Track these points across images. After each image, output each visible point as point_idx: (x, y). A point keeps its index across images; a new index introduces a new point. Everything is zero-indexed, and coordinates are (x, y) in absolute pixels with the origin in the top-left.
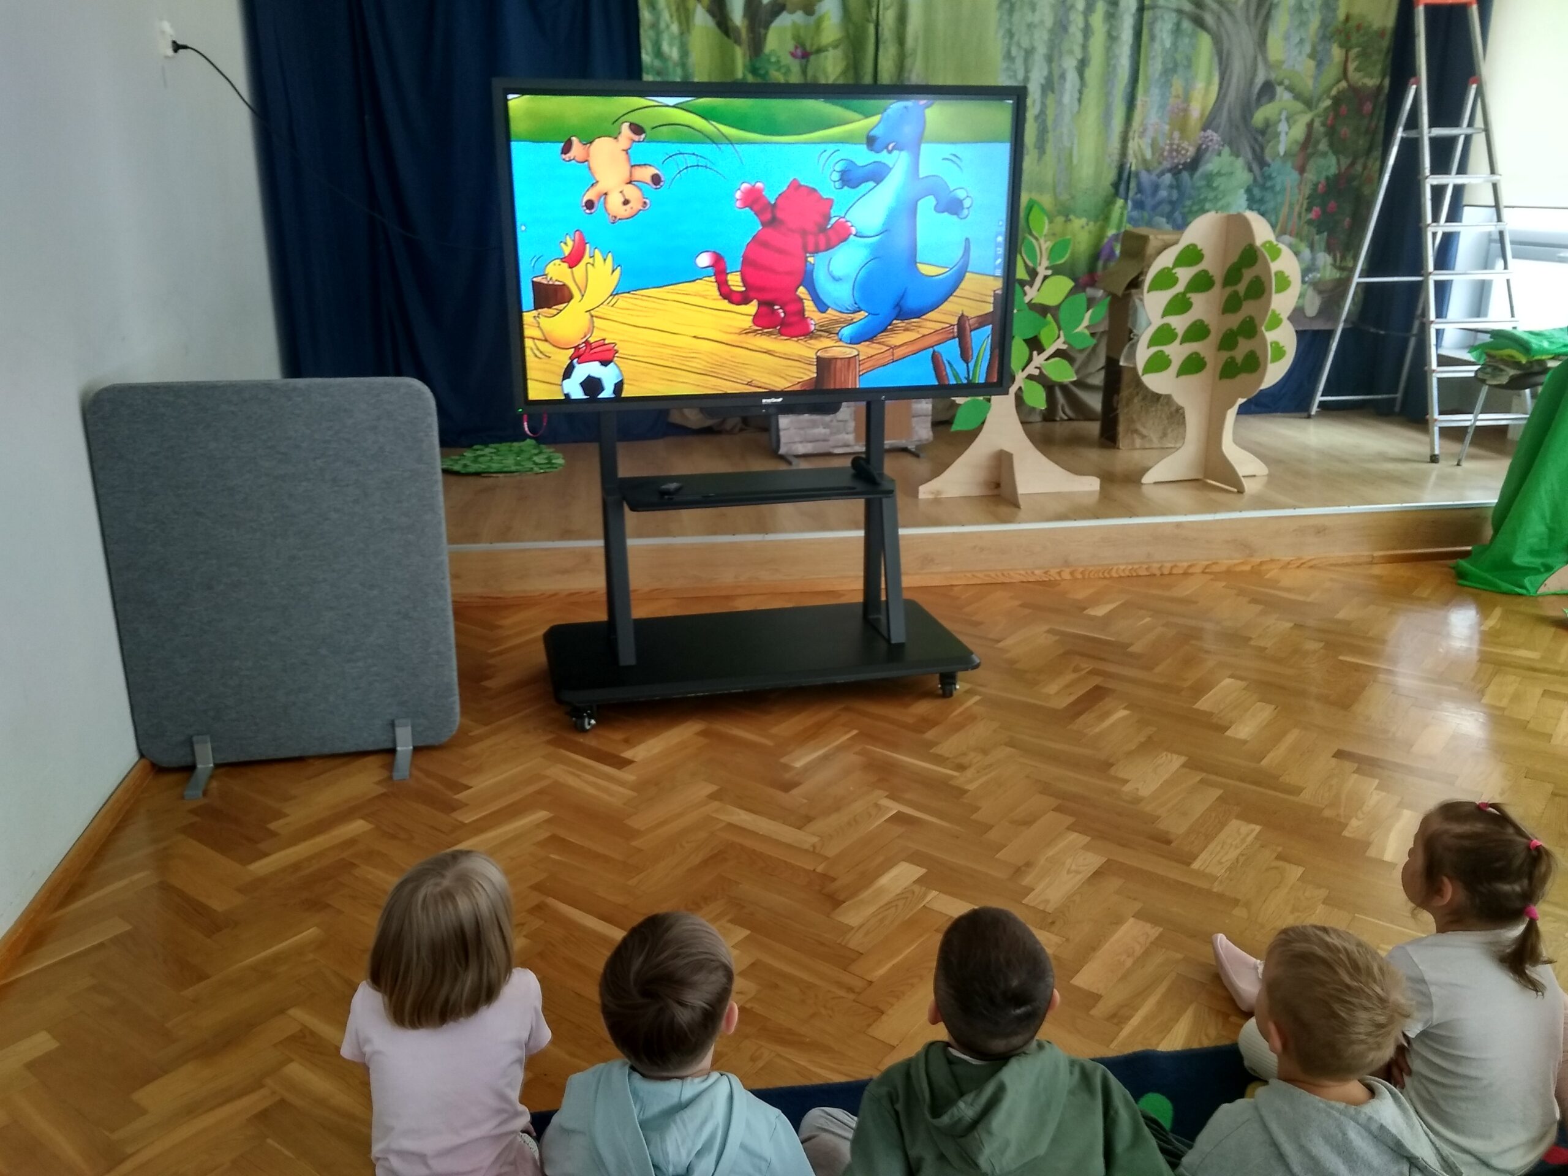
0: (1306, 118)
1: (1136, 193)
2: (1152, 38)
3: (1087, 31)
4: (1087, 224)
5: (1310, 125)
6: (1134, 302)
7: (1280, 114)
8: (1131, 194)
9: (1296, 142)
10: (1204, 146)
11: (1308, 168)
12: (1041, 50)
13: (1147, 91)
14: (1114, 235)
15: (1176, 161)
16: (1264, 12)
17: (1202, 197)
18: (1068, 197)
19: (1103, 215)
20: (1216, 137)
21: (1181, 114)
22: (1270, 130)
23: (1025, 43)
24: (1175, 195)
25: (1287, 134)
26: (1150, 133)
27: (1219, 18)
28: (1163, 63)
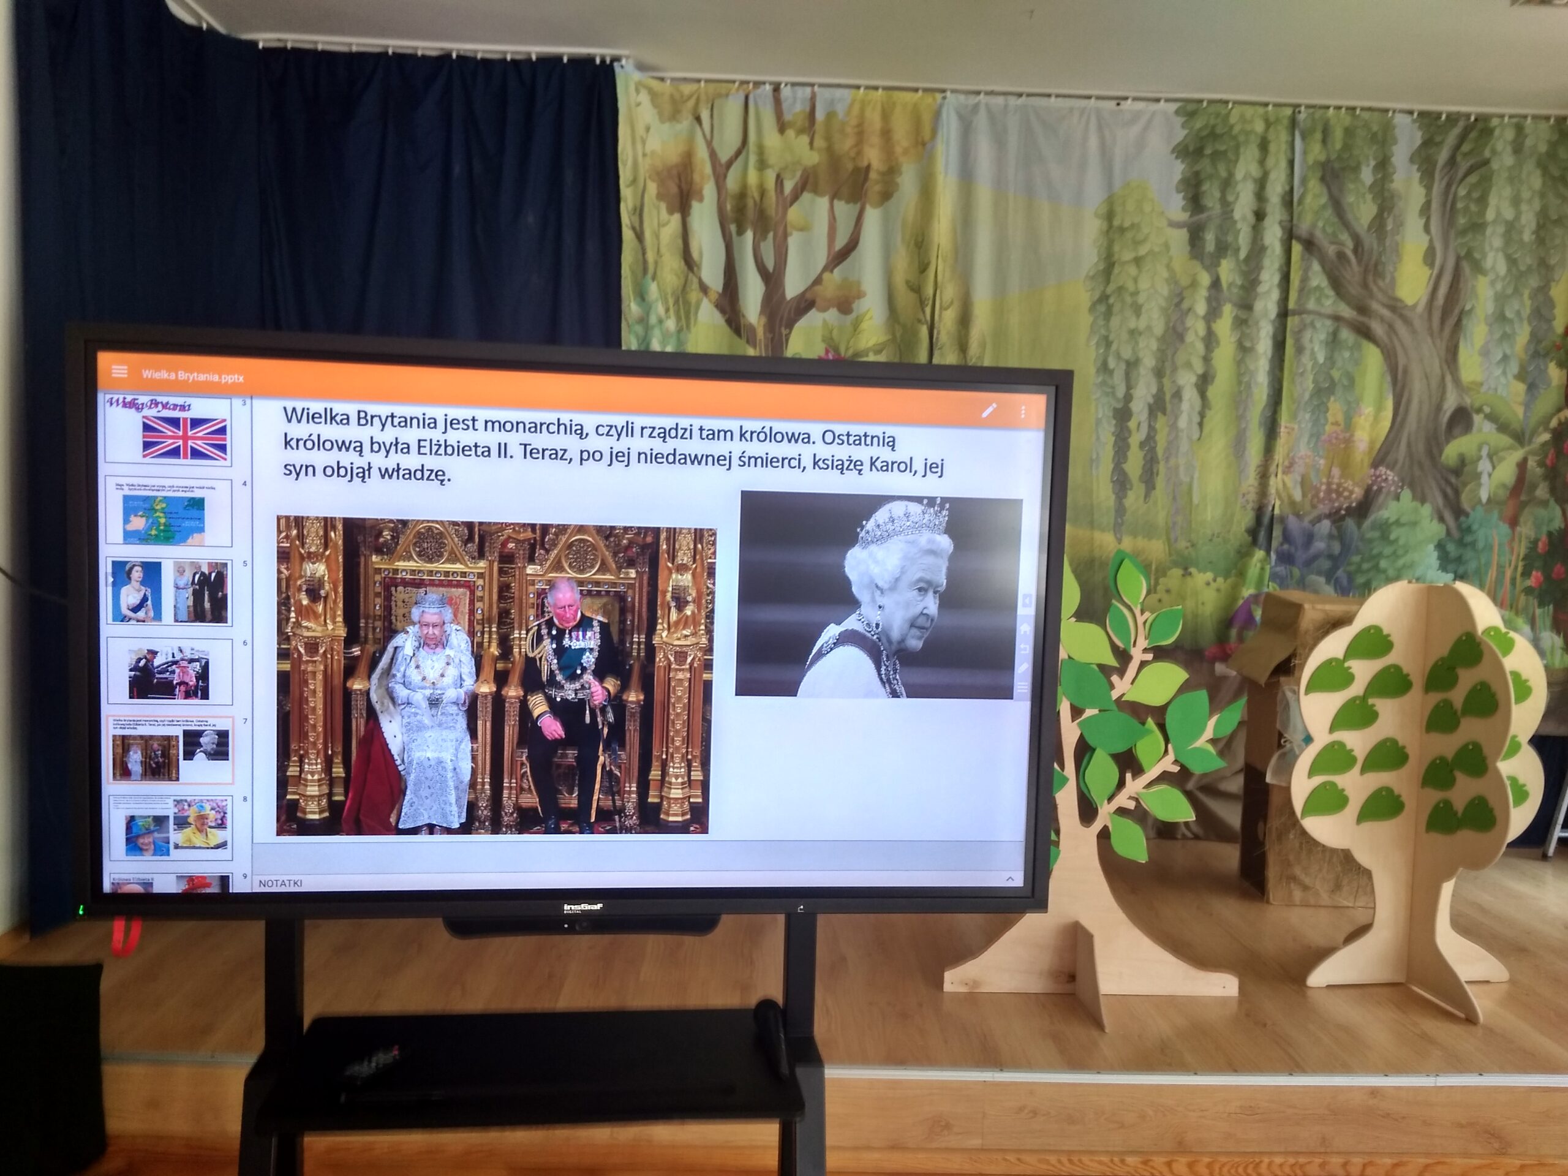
0: (1518, 455)
1: (1282, 544)
2: (1300, 350)
3: (1210, 340)
4: (1215, 580)
5: (1522, 465)
6: (1284, 694)
7: (1480, 449)
8: (1275, 544)
9: (1504, 486)
10: (1375, 488)
11: (1522, 519)
12: (1148, 362)
13: (1294, 416)
14: (1251, 595)
15: (1336, 505)
16: (1452, 321)
17: (1375, 552)
18: (1189, 544)
19: (1236, 568)
20: (1391, 475)
21: (1342, 446)
22: (1466, 469)
23: (1127, 354)
24: (1336, 548)
25: (1490, 475)
26: (1299, 469)
27: (1391, 327)
28: (1315, 381)
